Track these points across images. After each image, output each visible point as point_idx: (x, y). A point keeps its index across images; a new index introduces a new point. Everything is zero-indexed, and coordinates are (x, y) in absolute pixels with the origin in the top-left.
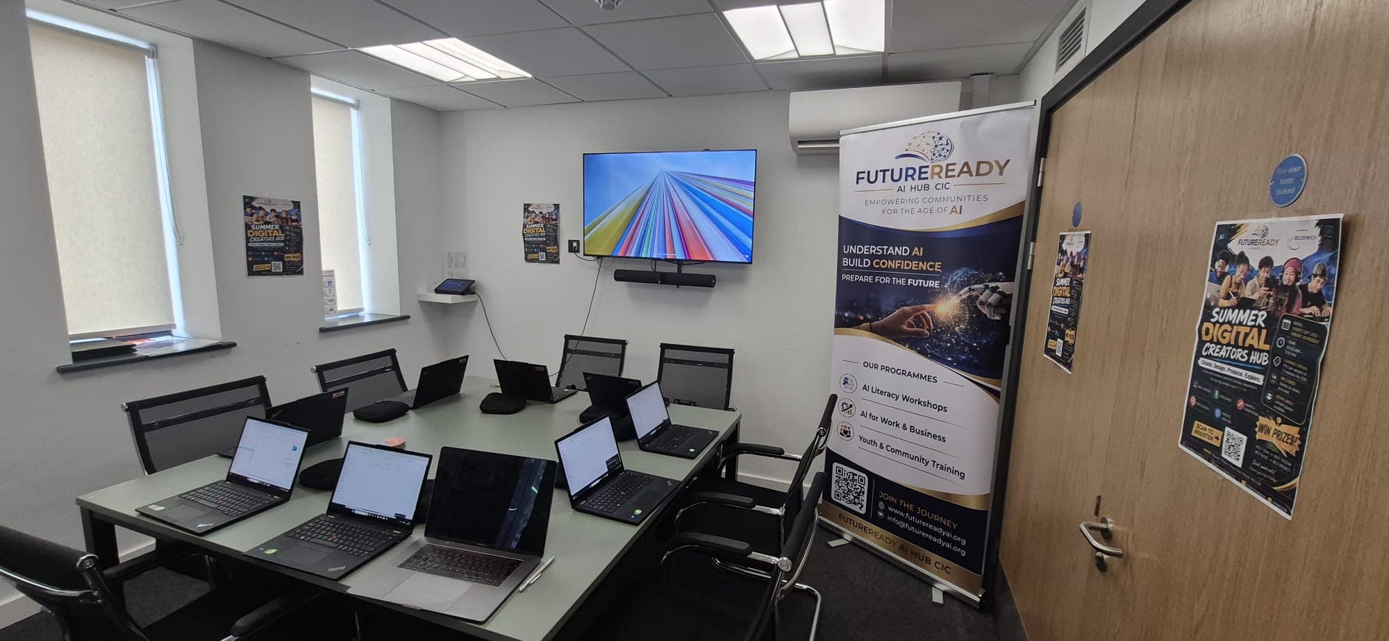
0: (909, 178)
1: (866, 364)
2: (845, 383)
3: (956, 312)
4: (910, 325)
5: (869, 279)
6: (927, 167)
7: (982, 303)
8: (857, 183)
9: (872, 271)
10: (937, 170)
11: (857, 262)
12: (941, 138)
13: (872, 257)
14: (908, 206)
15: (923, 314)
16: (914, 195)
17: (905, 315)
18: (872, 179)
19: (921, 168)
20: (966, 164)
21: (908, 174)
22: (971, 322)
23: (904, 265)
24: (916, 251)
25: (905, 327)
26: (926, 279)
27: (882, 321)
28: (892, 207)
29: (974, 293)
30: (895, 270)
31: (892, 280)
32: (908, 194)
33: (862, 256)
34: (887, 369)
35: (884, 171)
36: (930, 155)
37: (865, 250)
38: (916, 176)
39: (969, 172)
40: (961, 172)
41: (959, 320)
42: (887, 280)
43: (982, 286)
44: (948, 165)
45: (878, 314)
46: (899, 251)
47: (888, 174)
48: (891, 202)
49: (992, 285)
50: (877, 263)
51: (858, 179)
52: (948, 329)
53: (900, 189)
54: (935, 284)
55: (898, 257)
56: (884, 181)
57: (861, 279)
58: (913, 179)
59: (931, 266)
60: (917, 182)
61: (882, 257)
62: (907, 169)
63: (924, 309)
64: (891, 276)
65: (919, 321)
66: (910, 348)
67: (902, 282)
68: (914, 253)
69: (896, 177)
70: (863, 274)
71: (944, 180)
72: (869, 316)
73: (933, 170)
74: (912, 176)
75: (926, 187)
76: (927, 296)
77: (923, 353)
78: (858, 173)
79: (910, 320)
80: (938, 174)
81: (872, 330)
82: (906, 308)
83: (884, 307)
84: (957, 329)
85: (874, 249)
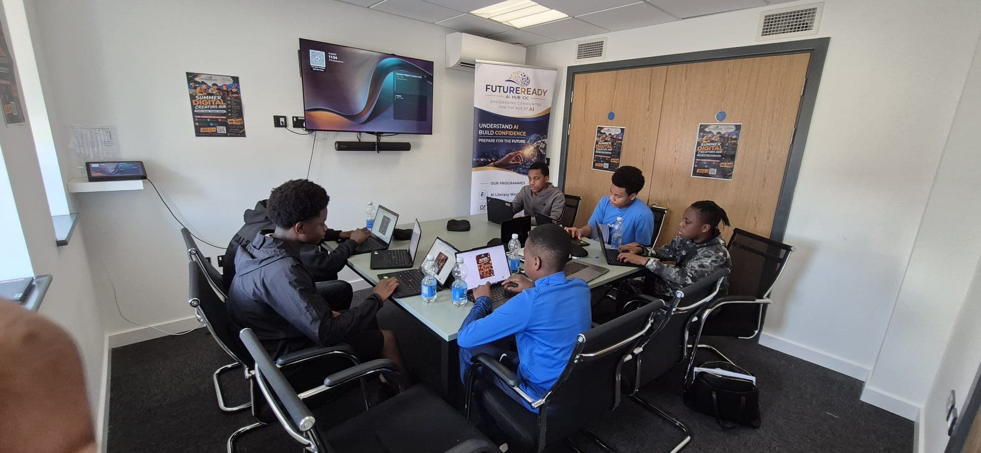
0: (511, 92)
1: (493, 183)
2: (482, 195)
3: (532, 153)
4: (513, 161)
5: (493, 141)
6: (519, 88)
7: (541, 148)
8: (487, 91)
9: (494, 137)
10: (523, 90)
11: (487, 132)
12: (525, 76)
13: (495, 130)
14: (511, 105)
15: (519, 155)
16: (514, 100)
17: (511, 157)
18: (494, 90)
19: (517, 88)
20: (535, 89)
21: (511, 90)
22: (538, 156)
23: (510, 133)
24: (515, 127)
25: (511, 162)
26: (520, 139)
27: (499, 161)
28: (503, 105)
29: (538, 144)
30: (505, 136)
31: (504, 141)
32: (511, 100)
33: (490, 129)
34: (503, 183)
35: (500, 87)
36: (521, 83)
37: (491, 126)
38: (515, 92)
39: (536, 93)
40: (533, 93)
41: (533, 156)
42: (502, 141)
43: (540, 141)
44: (528, 89)
45: (498, 158)
46: (507, 126)
47: (502, 88)
48: (503, 102)
49: (543, 140)
50: (497, 133)
51: (487, 88)
52: (529, 160)
53: (507, 97)
54: (523, 141)
55: (507, 129)
56: (500, 92)
57: (489, 141)
58: (513, 93)
59: (522, 134)
60: (515, 94)
61: (499, 129)
62: (510, 87)
63: (519, 153)
64: (504, 139)
65: (517, 159)
66: (514, 171)
67: (509, 141)
68: (514, 128)
69: (505, 91)
70: (490, 138)
71: (526, 95)
72: (493, 159)
73: (521, 90)
74: (513, 91)
75: (519, 97)
76: (520, 147)
77: (519, 172)
78: (487, 85)
79: (513, 158)
80: (524, 92)
81: (495, 166)
82: (511, 153)
83: (500, 154)
84: (533, 160)
85: (496, 126)
